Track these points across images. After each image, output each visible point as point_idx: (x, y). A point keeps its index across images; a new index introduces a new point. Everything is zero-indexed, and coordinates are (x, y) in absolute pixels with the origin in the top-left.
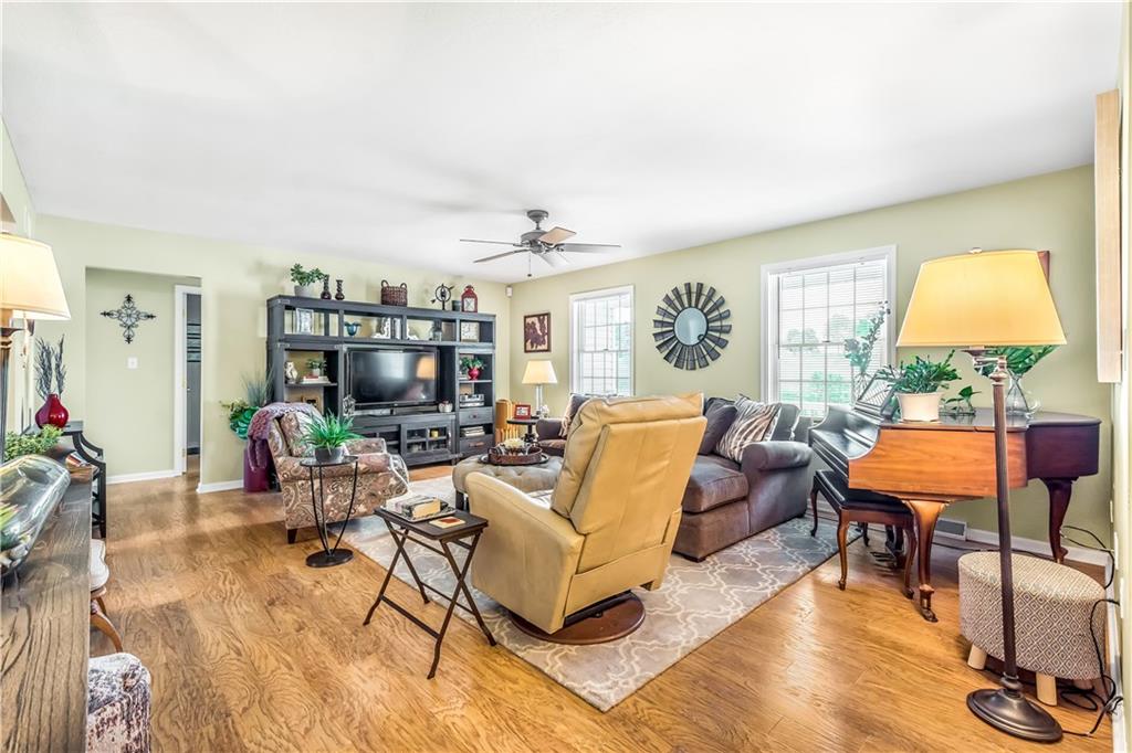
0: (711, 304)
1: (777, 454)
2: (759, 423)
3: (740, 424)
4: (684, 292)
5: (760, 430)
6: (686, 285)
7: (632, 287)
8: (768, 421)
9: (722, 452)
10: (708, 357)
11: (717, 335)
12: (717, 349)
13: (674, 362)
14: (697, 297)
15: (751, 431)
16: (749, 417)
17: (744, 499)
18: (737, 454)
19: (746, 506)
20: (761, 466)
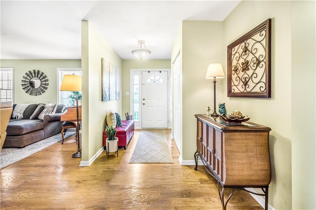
0: (42, 77)
1: (54, 117)
2: (50, 110)
3: (45, 110)
4: (33, 72)
5: (50, 111)
6: (33, 70)
7: (13, 68)
8: (53, 109)
9: (39, 118)
10: (41, 92)
11: (44, 86)
12: (44, 90)
13: (29, 93)
14: (38, 74)
15: (48, 112)
16: (47, 108)
17: (42, 129)
18: (43, 118)
19: (43, 131)
20: (48, 120)
